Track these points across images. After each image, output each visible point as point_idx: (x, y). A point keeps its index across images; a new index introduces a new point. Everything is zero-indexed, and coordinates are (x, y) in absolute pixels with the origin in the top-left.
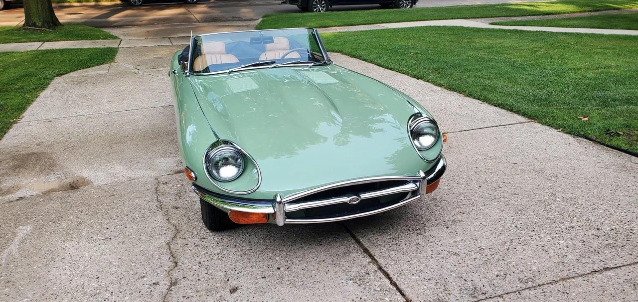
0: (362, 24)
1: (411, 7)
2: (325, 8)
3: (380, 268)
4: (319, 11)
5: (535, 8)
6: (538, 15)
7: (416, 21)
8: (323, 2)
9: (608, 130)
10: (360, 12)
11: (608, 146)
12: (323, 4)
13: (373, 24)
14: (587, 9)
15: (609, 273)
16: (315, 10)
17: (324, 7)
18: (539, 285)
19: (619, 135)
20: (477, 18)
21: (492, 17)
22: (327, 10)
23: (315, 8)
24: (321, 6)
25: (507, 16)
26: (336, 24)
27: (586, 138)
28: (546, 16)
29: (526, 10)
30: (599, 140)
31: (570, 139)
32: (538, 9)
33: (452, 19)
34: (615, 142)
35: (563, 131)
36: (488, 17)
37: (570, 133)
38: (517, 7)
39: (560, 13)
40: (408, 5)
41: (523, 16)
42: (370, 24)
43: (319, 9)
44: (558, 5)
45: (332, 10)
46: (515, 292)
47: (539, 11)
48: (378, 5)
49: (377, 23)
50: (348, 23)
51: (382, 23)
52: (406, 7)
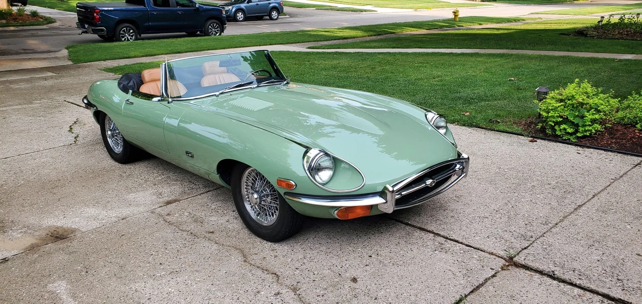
0: (189, 52)
1: (220, 34)
2: (134, 37)
3: (447, 238)
4: (128, 40)
5: (332, 34)
6: (338, 39)
7: (240, 47)
8: (131, 31)
9: (491, 120)
10: (174, 40)
11: (497, 131)
12: (132, 33)
13: (200, 51)
14: (371, 33)
15: (583, 208)
16: (123, 39)
17: (132, 36)
18: (556, 224)
19: (499, 122)
20: (292, 43)
21: (303, 42)
22: (136, 39)
23: (123, 37)
24: (129, 35)
25: (315, 41)
26: (162, 52)
27: (479, 127)
28: (345, 40)
29: (324, 35)
30: (489, 128)
31: (469, 130)
32: (335, 35)
33: (271, 44)
34: (501, 128)
35: (458, 124)
36: (300, 43)
37: (464, 125)
38: (315, 33)
39: (354, 38)
40: (217, 33)
41: (327, 40)
42: (197, 51)
43: (128, 38)
44: (348, 30)
45: (143, 39)
46: (547, 232)
47: (336, 36)
48: (184, 33)
49: (203, 50)
50: (175, 51)
51: (208, 50)
52: (215, 35)
